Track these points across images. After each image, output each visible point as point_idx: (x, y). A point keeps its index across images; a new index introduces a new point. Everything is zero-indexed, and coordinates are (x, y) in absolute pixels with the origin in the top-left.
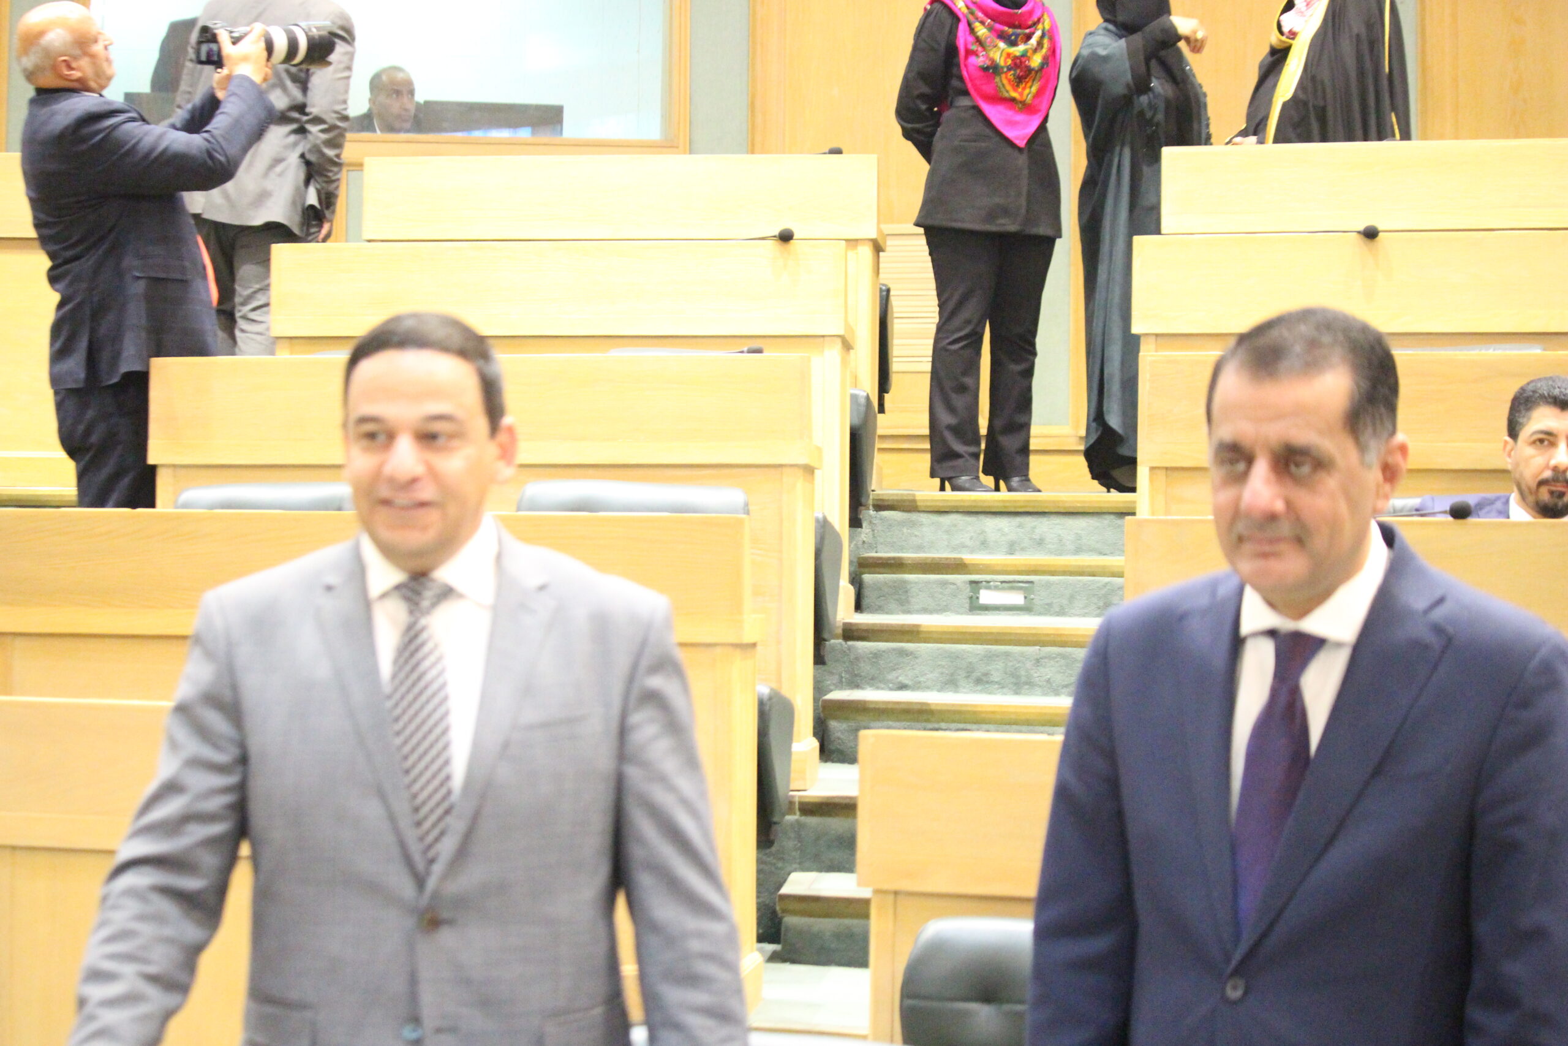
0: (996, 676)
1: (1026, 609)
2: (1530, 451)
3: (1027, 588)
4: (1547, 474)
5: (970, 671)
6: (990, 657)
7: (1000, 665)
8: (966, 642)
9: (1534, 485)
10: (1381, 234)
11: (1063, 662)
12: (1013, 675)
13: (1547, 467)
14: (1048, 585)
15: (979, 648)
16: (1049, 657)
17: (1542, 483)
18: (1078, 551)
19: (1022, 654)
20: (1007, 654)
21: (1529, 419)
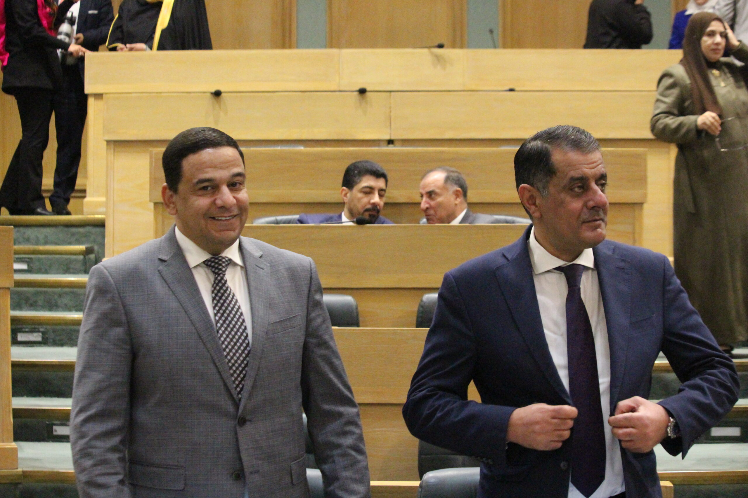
0: (40, 303)
1: (29, 271)
2: (360, 195)
3: (28, 262)
4: (369, 206)
5: (27, 300)
6: (36, 294)
7: (42, 297)
8: (25, 286)
9: (362, 211)
10: (223, 95)
11: (72, 295)
12: (48, 302)
13: (369, 203)
14: (39, 260)
15: (31, 290)
16: (66, 293)
17: (367, 210)
18: (46, 243)
19: (53, 292)
20: (45, 293)
21: (360, 181)
